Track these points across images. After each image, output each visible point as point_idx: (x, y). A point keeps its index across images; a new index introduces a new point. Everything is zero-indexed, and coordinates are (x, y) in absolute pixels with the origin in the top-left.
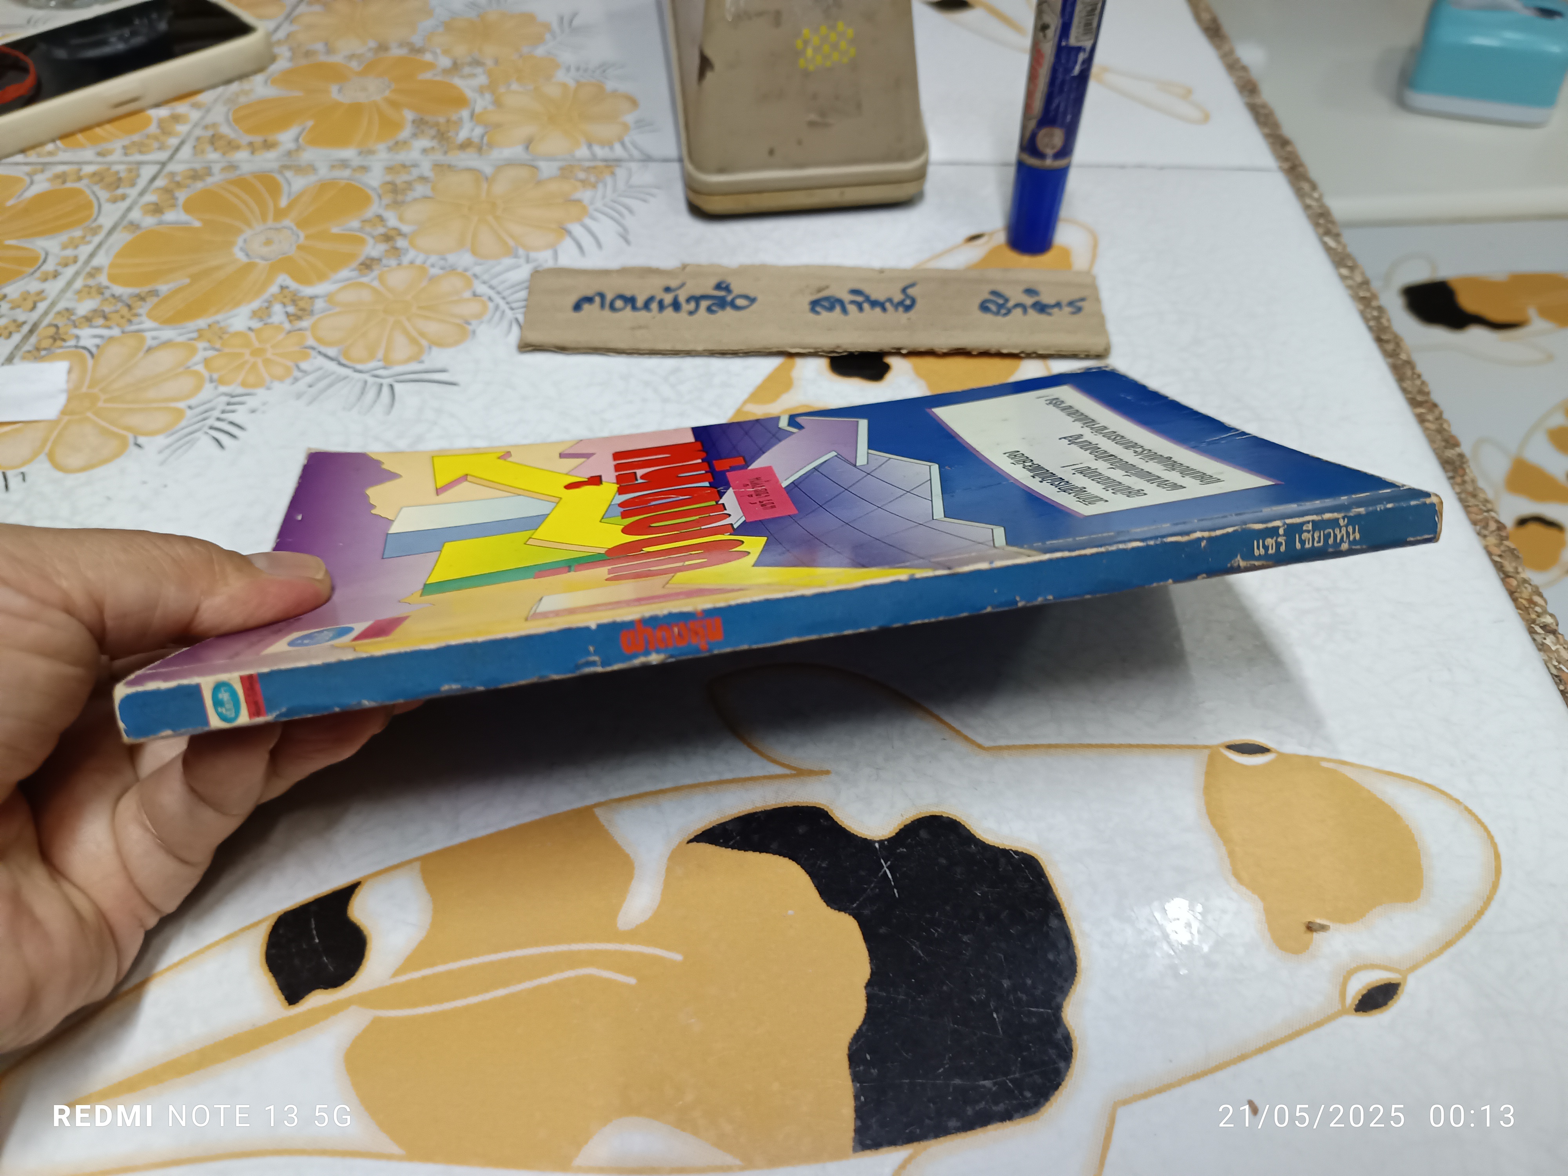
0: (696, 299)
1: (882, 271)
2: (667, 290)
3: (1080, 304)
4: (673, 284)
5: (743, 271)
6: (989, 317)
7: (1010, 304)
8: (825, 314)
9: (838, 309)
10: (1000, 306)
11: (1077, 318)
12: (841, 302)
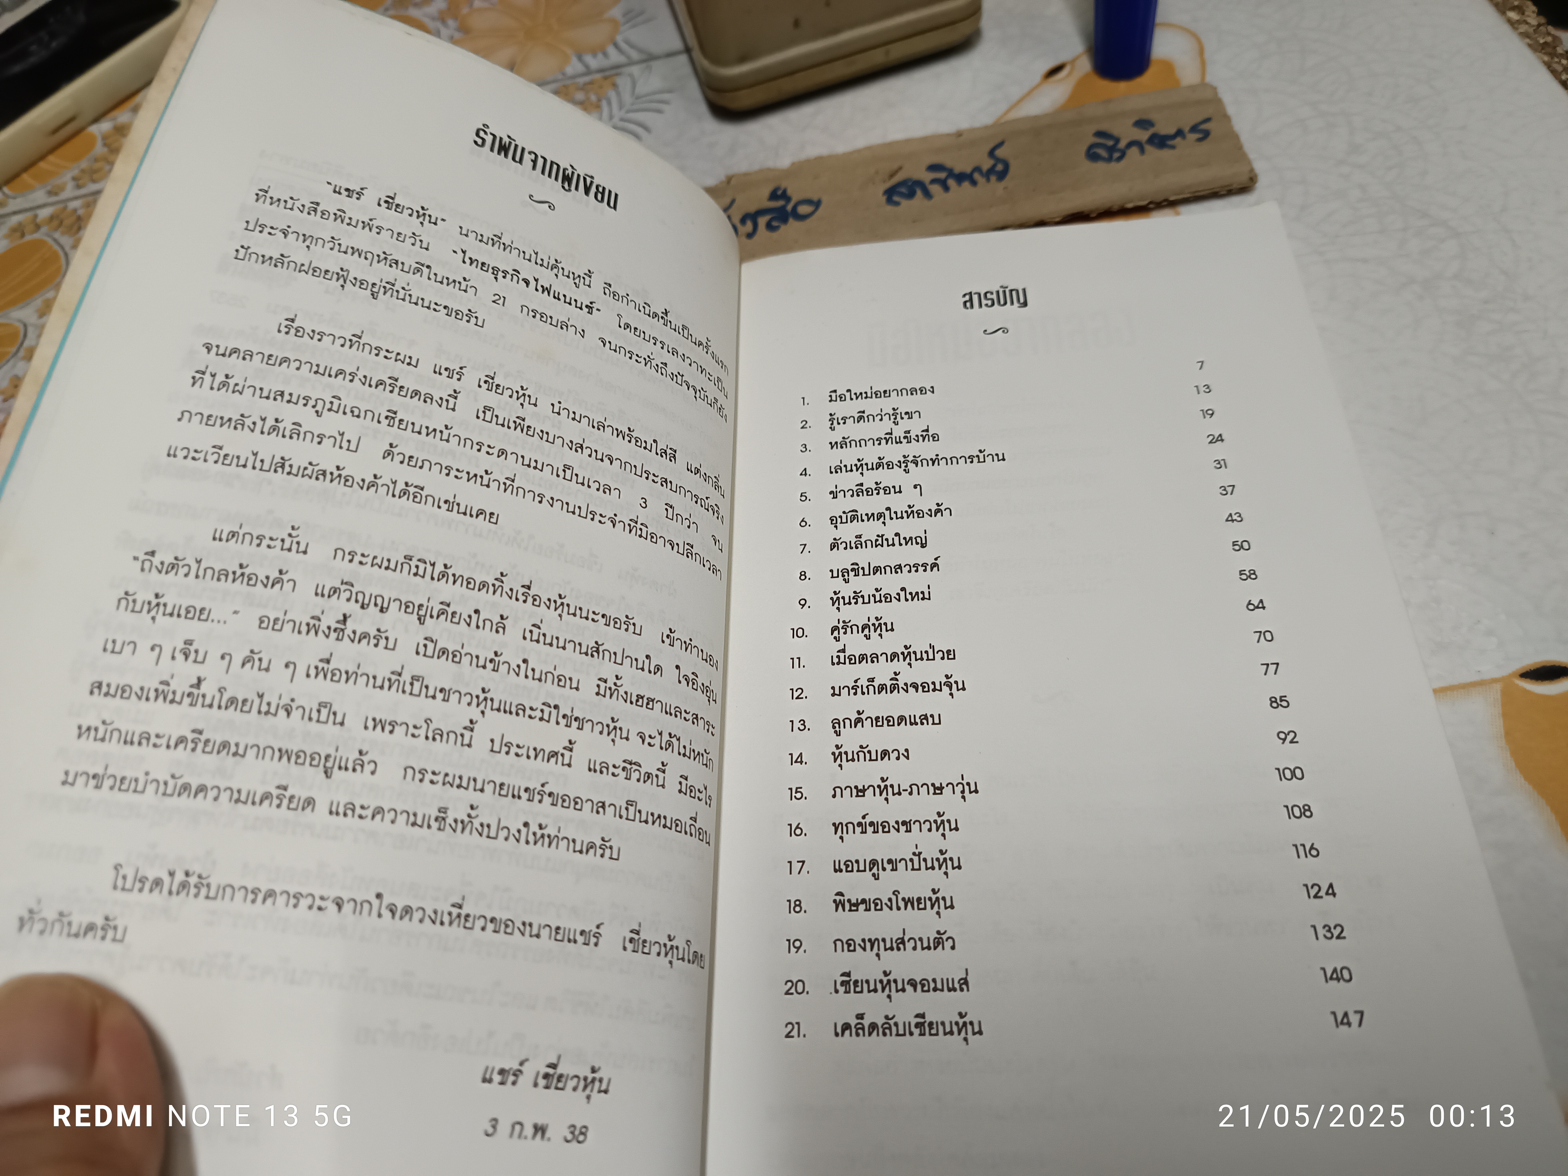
0: (753, 217)
1: (959, 134)
3: (1204, 127)
5: (798, 169)
6: (1101, 166)
7: (1122, 144)
8: (905, 203)
9: (919, 193)
10: (1111, 150)
11: (1205, 146)
12: (920, 184)
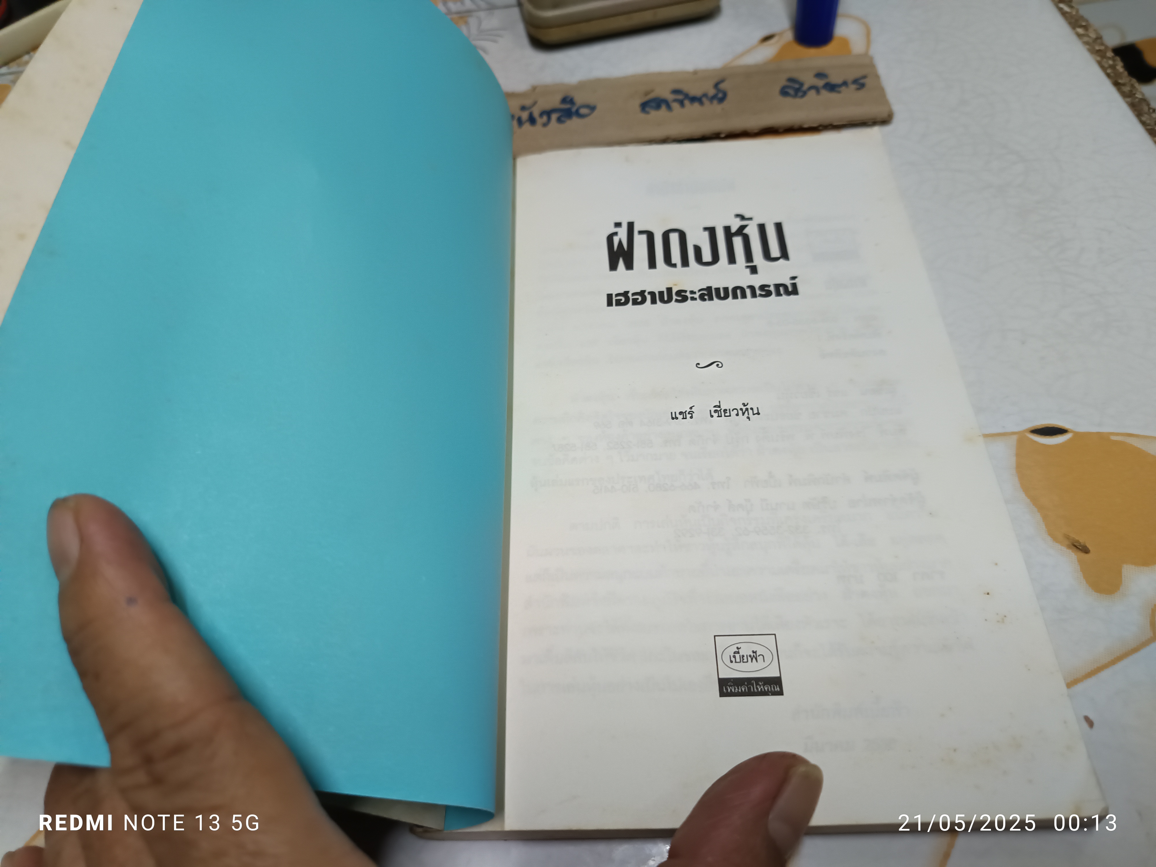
0: (548, 113)
1: (695, 73)
2: (523, 108)
3: (862, 81)
4: (528, 102)
5: (582, 85)
6: (788, 100)
8: (653, 113)
9: (664, 108)
10: (797, 91)
11: (861, 93)
12: (666, 101)
